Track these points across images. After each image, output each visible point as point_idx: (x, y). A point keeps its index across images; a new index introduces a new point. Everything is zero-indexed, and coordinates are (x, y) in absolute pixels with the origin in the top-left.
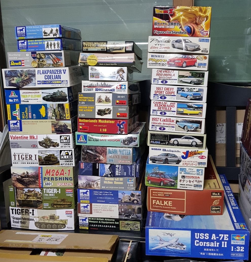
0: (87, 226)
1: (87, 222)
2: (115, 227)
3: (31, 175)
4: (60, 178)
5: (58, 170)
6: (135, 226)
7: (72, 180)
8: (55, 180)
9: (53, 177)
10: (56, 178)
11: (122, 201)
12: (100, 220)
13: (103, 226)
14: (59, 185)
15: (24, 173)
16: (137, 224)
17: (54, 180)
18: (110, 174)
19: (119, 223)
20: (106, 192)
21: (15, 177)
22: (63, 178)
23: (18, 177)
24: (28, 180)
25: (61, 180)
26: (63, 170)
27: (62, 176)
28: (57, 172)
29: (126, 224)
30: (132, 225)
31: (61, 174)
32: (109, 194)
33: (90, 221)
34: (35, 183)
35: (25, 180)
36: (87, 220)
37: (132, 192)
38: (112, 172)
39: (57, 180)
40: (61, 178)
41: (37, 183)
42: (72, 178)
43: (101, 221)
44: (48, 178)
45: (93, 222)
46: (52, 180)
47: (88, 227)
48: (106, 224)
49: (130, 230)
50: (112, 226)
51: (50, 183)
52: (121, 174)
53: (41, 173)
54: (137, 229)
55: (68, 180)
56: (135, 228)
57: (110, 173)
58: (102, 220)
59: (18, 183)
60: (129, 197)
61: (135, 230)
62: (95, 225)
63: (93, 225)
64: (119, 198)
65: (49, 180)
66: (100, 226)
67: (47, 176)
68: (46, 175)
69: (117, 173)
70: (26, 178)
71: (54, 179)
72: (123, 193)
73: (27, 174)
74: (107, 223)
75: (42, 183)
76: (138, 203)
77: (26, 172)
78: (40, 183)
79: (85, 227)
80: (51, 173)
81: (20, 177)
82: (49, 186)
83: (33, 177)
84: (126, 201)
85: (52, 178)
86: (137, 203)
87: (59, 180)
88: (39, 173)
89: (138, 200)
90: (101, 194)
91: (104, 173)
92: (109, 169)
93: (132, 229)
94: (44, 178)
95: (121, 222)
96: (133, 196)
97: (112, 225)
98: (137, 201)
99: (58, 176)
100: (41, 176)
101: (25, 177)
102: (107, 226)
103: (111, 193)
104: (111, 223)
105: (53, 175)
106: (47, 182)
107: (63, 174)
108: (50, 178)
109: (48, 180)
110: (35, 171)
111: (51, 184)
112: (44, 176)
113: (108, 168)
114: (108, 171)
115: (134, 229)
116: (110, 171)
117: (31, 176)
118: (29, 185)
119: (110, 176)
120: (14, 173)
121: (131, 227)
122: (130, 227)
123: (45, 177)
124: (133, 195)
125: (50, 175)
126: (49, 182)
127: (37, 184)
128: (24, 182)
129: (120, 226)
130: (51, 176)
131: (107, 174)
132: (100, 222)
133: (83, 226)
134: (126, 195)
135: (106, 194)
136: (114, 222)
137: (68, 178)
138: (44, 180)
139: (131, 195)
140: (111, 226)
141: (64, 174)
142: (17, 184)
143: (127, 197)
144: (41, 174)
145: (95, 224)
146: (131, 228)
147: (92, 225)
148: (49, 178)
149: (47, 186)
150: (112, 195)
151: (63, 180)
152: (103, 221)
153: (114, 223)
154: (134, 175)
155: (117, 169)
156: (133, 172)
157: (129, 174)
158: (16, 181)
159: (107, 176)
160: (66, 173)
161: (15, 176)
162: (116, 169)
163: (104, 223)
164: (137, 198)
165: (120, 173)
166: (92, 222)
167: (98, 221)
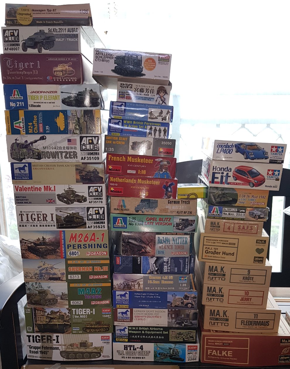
0: (126, 337)
1: (127, 332)
2: (163, 337)
3: (49, 241)
4: (90, 245)
5: (88, 234)
6: (189, 336)
7: (107, 247)
8: (84, 248)
9: (80, 243)
10: (85, 245)
11: (172, 305)
12: (143, 330)
13: (148, 337)
14: (89, 255)
15: (39, 239)
16: (192, 333)
17: (82, 248)
18: (156, 271)
19: (169, 333)
20: (151, 294)
21: (26, 245)
22: (95, 244)
23: (30, 245)
24: (45, 249)
25: (92, 248)
26: (94, 234)
27: (93, 242)
28: (86, 237)
29: (178, 334)
30: (185, 335)
31: (91, 240)
32: (155, 297)
33: (130, 332)
34: (55, 252)
35: (40, 249)
36: (127, 330)
37: (186, 293)
38: (158, 268)
39: (86, 247)
40: (92, 244)
41: (58, 252)
42: (106, 244)
43: (145, 331)
44: (73, 245)
45: (134, 332)
46: (80, 247)
47: (127, 339)
48: (151, 335)
49: (182, 341)
50: (160, 337)
51: (77, 251)
52: (170, 270)
53: (63, 239)
54: (191, 339)
55: (101, 247)
56: (189, 338)
57: (156, 269)
58: (146, 329)
59: (30, 253)
60: (182, 299)
61: (189, 340)
62: (137, 336)
63: (135, 336)
64: (168, 301)
65: (75, 247)
66: (144, 337)
67: (73, 243)
68: (70, 242)
69: (166, 269)
70: (43, 245)
71: (82, 246)
72: (174, 295)
73: (44, 240)
74: (153, 333)
75: (65, 253)
76: (194, 307)
77: (41, 238)
78: (61, 253)
79: (124, 339)
80: (78, 239)
81: (33, 244)
82: (74, 256)
83: (51, 244)
84: (177, 305)
85: (78, 245)
86: (192, 307)
87: (89, 248)
88: (60, 238)
89: (193, 303)
90: (144, 297)
91: (148, 269)
92: (154, 264)
93: (185, 339)
94: (68, 245)
95: (171, 331)
96: (187, 299)
97: (159, 335)
98: (192, 305)
99: (88, 243)
100: (63, 243)
101: (40, 244)
102: (152, 337)
103: (157, 295)
104: (158, 333)
105: (80, 241)
106: (72, 251)
107: (94, 240)
108: (77, 246)
109: (73, 248)
110: (54, 236)
111: (77, 253)
112: (67, 243)
113: (154, 262)
114: (154, 266)
115: (187, 339)
116: (156, 267)
117: (49, 244)
118: (46, 255)
119: (156, 273)
120: (25, 240)
121: (184, 337)
122: (182, 337)
123: (69, 243)
124: (186, 297)
125: (75, 242)
126: (74, 251)
127: (58, 254)
128: (39, 252)
129: (170, 336)
130: (77, 243)
131: (152, 271)
132: (144, 333)
133: (121, 337)
134: (177, 297)
135: (151, 297)
136: (162, 331)
137: (101, 244)
138: (68, 248)
139: (183, 298)
140: (158, 337)
141: (96, 239)
142: (28, 254)
143: (179, 300)
144: (63, 241)
145: (137, 334)
146: (183, 339)
147: (133, 337)
148: (75, 246)
149: (72, 256)
150: (159, 297)
151: (95, 248)
152: (148, 331)
153: (162, 333)
154: (187, 271)
155: (166, 264)
156: (186, 267)
157: (182, 271)
158: (26, 250)
159: (152, 273)
160: (98, 238)
161: (26, 243)
162: (164, 264)
163: (149, 333)
164: (191, 301)
165: (169, 268)
166: (132, 332)
167: (141, 331)
